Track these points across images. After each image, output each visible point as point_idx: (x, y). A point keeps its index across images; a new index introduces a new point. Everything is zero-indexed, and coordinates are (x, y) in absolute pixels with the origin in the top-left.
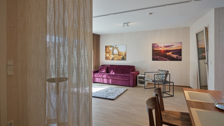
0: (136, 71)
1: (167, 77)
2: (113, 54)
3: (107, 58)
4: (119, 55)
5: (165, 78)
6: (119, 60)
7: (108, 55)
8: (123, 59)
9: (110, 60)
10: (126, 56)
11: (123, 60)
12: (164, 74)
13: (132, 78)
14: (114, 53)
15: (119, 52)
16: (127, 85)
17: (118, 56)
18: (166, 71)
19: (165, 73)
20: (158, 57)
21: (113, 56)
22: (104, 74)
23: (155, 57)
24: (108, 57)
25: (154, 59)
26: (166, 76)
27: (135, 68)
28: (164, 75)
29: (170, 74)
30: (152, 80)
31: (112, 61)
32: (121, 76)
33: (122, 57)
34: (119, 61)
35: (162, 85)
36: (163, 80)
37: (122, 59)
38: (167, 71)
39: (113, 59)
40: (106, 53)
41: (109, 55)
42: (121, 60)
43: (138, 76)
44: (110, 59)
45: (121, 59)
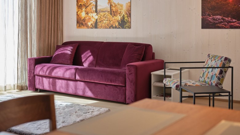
0: (156, 59)
1: (223, 77)
2: (96, 11)
3: (81, 23)
4: (113, 13)
5: (219, 79)
6: (112, 27)
7: (83, 15)
8: (124, 24)
9: (88, 27)
10: (129, 15)
11: (123, 28)
12: (218, 68)
13: (132, 77)
14: (99, 8)
15: (111, 6)
16: (119, 100)
17: (110, 16)
18: (223, 59)
19: (219, 64)
20: (219, 17)
21: (96, 17)
22: (55, 68)
23: (210, 19)
24: (84, 20)
25: (206, 25)
26: (221, 72)
27: (154, 50)
28: (217, 71)
29: (232, 68)
30: (175, 86)
31: (94, 30)
32: (103, 72)
33: (119, 18)
34: (112, 30)
35: (207, 99)
36: (214, 84)
37: (119, 24)
38: (226, 59)
39: (96, 26)
40: (80, 7)
41: (87, 13)
42: (116, 27)
43: (154, 75)
44: (89, 24)
45: (117, 24)
